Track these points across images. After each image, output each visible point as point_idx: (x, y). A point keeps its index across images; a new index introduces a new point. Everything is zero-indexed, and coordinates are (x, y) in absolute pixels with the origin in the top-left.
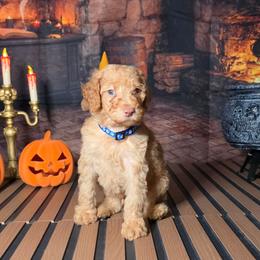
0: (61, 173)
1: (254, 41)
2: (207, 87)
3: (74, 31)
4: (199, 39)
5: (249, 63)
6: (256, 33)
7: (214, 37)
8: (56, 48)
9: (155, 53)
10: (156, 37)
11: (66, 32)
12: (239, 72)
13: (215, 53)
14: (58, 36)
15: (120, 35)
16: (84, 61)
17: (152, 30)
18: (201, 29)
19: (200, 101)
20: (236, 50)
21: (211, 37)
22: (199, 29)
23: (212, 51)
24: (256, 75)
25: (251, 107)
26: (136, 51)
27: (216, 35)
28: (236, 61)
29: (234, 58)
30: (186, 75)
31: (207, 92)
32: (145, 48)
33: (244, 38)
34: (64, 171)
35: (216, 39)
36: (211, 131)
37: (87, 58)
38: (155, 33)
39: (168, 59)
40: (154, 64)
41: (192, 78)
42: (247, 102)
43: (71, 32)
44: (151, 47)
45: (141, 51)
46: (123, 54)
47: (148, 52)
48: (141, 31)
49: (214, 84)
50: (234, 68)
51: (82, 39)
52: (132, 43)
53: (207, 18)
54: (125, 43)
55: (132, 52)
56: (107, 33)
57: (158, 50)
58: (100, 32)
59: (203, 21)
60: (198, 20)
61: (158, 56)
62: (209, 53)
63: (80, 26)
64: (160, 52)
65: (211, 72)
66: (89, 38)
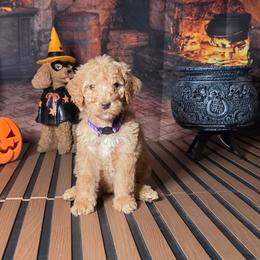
0: (10, 150)
1: (208, 22)
2: (161, 66)
3: (26, 4)
4: (154, 18)
5: (203, 43)
6: (210, 14)
7: (169, 17)
9: (109, 29)
10: (111, 14)
11: (17, 5)
12: (192, 52)
13: (169, 33)
14: (9, 9)
15: (74, 10)
16: (36, 35)
17: (106, 7)
18: (156, 7)
19: (153, 80)
20: (191, 30)
21: (166, 16)
22: (154, 7)
23: (167, 30)
24: (210, 56)
25: (199, 89)
26: (90, 27)
27: (171, 14)
28: (191, 41)
29: (188, 38)
30: (140, 54)
31: (160, 71)
32: (99, 24)
33: (199, 18)
34: (13, 149)
35: (171, 18)
36: (163, 111)
37: (39, 33)
38: (109, 9)
39: (122, 36)
40: (108, 41)
41: (147, 56)
42: (196, 84)
43: (23, 6)
44: (106, 24)
45: (95, 27)
46: (77, 30)
47: (102, 28)
48: (95, 6)
49: (168, 64)
50: (188, 48)
51: (34, 13)
52: (85, 19)
54: (79, 19)
55: (86, 28)
56: (59, 8)
57: (112, 27)
58: (53, 6)
61: (111, 33)
62: (164, 32)
64: (114, 29)
65: (165, 52)
66: (42, 12)
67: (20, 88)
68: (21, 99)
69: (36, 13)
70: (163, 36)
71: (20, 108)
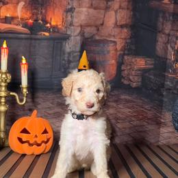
0: (43, 144)
2: (163, 85)
3: (61, 31)
4: (159, 47)
7: (171, 47)
8: (44, 43)
9: (124, 54)
10: (126, 42)
11: (54, 32)
13: (170, 60)
14: (47, 34)
15: (97, 38)
16: (66, 55)
17: (123, 37)
18: (161, 39)
19: (156, 96)
21: (169, 46)
23: (169, 57)
26: (109, 52)
27: (173, 45)
30: (147, 74)
31: (162, 89)
32: (116, 50)
35: (173, 48)
36: (162, 121)
37: (69, 53)
38: (125, 39)
39: (133, 60)
40: (123, 63)
41: (152, 77)
43: (58, 32)
44: (121, 50)
45: (113, 52)
46: (98, 53)
47: (118, 53)
48: (114, 36)
49: (168, 83)
51: (66, 38)
53: (167, 32)
54: (102, 45)
55: (106, 52)
56: (86, 35)
57: (126, 52)
58: (82, 34)
59: (163, 34)
60: (159, 32)
61: (126, 57)
62: (167, 59)
63: (66, 27)
64: (128, 55)
65: (166, 74)
66: (72, 38)
67: (50, 96)
68: (51, 105)
69: (68, 38)
70: (166, 62)
71: (50, 112)
